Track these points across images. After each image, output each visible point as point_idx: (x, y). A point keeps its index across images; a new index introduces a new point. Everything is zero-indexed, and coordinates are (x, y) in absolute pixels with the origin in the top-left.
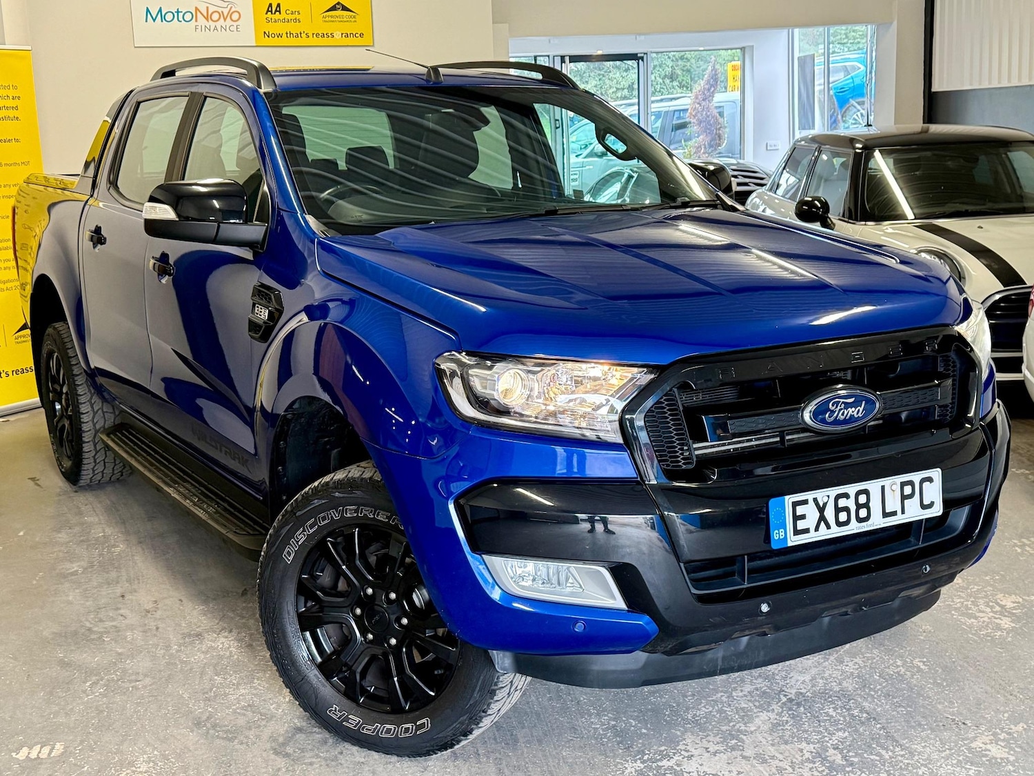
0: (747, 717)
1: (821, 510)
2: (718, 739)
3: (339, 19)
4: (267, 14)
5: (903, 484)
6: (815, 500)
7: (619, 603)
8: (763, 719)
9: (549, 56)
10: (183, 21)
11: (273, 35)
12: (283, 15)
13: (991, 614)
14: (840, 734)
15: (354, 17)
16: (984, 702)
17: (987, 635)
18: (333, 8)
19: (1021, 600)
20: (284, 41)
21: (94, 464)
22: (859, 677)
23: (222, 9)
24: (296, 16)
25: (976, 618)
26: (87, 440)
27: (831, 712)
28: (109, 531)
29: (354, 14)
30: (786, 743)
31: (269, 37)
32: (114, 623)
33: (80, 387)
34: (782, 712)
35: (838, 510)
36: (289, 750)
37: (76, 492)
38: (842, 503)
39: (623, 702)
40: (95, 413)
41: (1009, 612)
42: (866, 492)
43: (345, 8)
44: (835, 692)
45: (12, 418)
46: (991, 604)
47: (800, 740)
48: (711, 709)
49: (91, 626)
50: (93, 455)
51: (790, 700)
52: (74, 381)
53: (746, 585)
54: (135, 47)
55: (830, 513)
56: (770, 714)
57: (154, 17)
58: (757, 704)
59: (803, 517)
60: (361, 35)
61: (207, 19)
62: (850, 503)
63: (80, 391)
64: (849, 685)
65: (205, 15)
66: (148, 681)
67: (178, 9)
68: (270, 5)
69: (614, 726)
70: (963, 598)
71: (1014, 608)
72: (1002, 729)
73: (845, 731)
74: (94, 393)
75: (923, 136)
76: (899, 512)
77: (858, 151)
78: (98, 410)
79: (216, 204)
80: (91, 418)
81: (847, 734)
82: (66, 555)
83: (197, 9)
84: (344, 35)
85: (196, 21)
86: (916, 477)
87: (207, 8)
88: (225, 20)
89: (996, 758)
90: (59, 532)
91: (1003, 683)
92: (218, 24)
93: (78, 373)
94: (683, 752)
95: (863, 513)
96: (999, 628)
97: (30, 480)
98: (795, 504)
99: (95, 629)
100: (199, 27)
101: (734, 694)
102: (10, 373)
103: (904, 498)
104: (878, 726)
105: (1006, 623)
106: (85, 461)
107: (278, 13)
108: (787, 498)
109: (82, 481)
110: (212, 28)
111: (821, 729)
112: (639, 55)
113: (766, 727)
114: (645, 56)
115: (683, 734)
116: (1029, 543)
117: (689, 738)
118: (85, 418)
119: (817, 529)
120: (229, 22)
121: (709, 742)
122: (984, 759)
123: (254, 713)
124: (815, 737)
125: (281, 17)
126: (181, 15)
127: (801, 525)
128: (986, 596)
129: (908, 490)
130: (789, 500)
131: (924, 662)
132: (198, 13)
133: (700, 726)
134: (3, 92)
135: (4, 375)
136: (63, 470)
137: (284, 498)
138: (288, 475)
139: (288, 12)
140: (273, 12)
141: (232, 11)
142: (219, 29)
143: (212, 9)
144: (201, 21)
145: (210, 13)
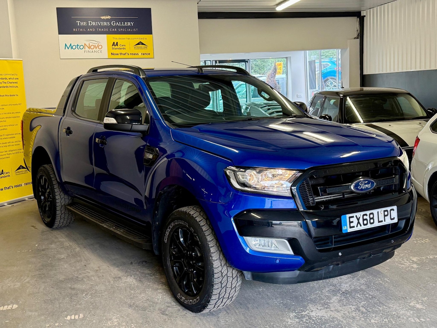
0: (329, 298)
1: (358, 219)
2: (320, 305)
3: (140, 48)
4: (112, 46)
5: (384, 211)
6: (356, 216)
7: (291, 252)
8: (335, 299)
9: (210, 61)
10: (80, 49)
11: (115, 54)
12: (119, 47)
13: (409, 263)
14: (363, 302)
15: (146, 47)
16: (412, 291)
17: (409, 270)
18: (138, 44)
19: (419, 258)
20: (119, 56)
21: (60, 219)
22: (366, 284)
23: (95, 44)
24: (124, 47)
25: (404, 265)
26: (58, 210)
27: (359, 296)
28: (71, 244)
29: (146, 46)
30: (345, 306)
31: (113, 55)
32: (86, 275)
33: (56, 189)
34: (341, 296)
35: (364, 220)
36: (167, 313)
37: (52, 230)
38: (365, 217)
39: (283, 295)
40: (61, 199)
41: (416, 263)
42: (372, 213)
43: (143, 44)
44: (359, 289)
45: (15, 205)
46: (409, 260)
47: (350, 305)
48: (316, 296)
49: (77, 276)
50: (60, 215)
51: (343, 293)
52: (54, 187)
53: (333, 246)
54: (61, 59)
55: (361, 221)
56: (337, 297)
57: (68, 47)
58: (332, 294)
59: (352, 222)
60: (149, 54)
61: (89, 48)
62: (368, 217)
63: (56, 190)
64: (363, 287)
65: (88, 46)
66: (106, 293)
67: (78, 44)
68: (114, 43)
69: (282, 302)
70: (398, 258)
71: (417, 261)
72: (419, 299)
73: (365, 301)
74: (61, 191)
75: (362, 92)
76: (384, 221)
77: (341, 97)
78: (63, 198)
79: (128, 117)
80: (60, 201)
81: (365, 302)
82: (57, 252)
83: (85, 44)
84: (142, 54)
85: (85, 49)
86: (388, 209)
87: (89, 44)
88: (96, 48)
89: (419, 308)
90: (52, 245)
91: (417, 285)
92: (93, 50)
93: (55, 184)
94: (309, 310)
95: (372, 221)
96: (413, 267)
97: (32, 227)
98: (350, 218)
99: (79, 277)
100: (86, 51)
101: (323, 291)
102: (13, 187)
103: (385, 216)
104: (376, 300)
105: (415, 266)
106: (57, 218)
107: (117, 46)
108: (347, 215)
109: (54, 226)
110: (91, 52)
111: (356, 301)
112: (246, 60)
113: (336, 301)
114: (248, 61)
115: (308, 304)
116: (419, 239)
117: (310, 305)
118: (58, 201)
119: (357, 226)
120: (98, 49)
121: (318, 306)
122: (415, 309)
123: (150, 302)
124: (355, 304)
126: (79, 46)
127: (352, 225)
128: (406, 258)
129: (386, 213)
130: (348, 216)
131: (388, 279)
132: (86, 46)
133: (313, 301)
134: (12, 77)
135: (11, 187)
136: (46, 222)
137: (157, 223)
138: (159, 214)
139: (121, 45)
140: (115, 45)
141: (99, 45)
142: (94, 52)
143: (91, 44)
144: (87, 49)
145: (90, 46)
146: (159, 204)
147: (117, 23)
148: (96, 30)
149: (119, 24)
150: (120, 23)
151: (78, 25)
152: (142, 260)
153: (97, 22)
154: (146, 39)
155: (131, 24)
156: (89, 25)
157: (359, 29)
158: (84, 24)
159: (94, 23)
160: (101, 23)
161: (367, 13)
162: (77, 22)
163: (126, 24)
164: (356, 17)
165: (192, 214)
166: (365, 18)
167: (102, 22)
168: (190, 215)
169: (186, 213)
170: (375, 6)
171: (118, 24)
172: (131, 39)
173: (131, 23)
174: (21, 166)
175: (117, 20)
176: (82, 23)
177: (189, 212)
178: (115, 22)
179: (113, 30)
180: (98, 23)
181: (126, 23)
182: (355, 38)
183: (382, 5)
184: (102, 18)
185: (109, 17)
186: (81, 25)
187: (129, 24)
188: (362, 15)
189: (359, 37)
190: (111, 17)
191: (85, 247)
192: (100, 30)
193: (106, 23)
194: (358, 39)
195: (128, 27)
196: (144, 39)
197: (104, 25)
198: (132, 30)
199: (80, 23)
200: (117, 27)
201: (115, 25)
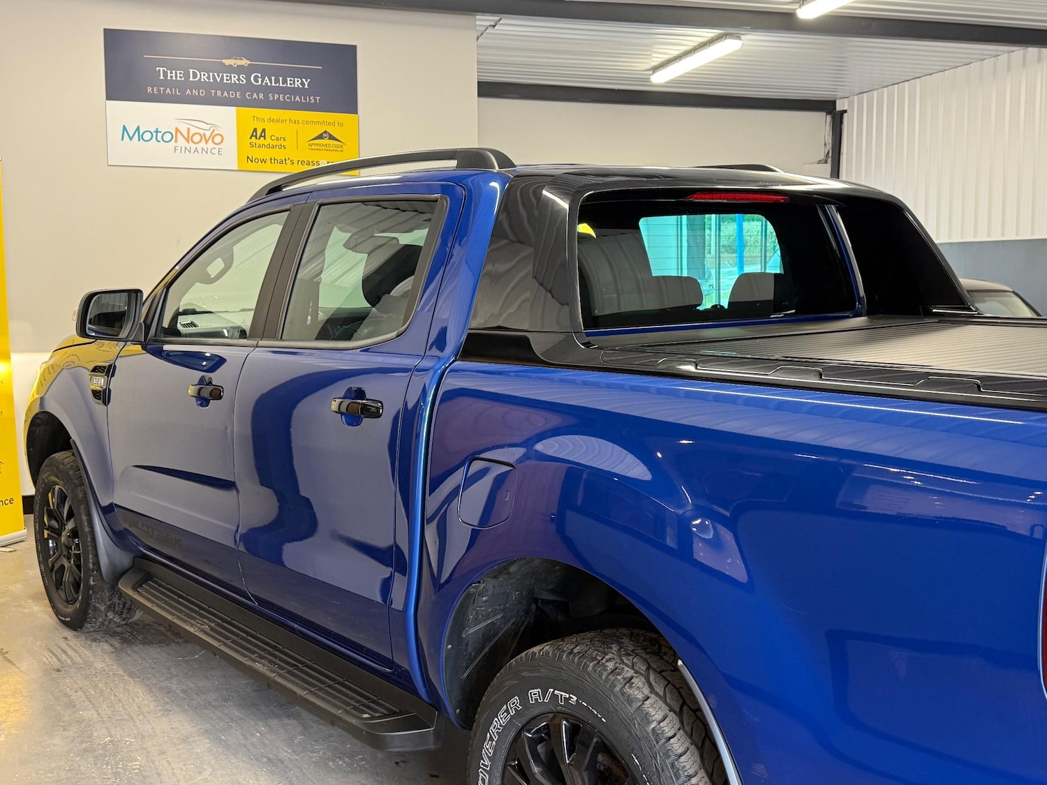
3: (325, 148)
4: (251, 138)
10: (162, 141)
11: (257, 161)
12: (268, 141)
15: (341, 146)
18: (320, 137)
20: (268, 166)
23: (205, 132)
24: (281, 142)
29: (341, 144)
31: (252, 161)
43: (331, 138)
54: (109, 165)
57: (131, 136)
61: (188, 141)
65: (186, 135)
67: (157, 129)
68: (255, 130)
83: (177, 130)
85: (176, 142)
87: (189, 129)
88: (207, 142)
92: (199, 146)
100: (179, 149)
107: (262, 138)
110: (192, 151)
120: (210, 144)
125: (266, 142)
126: (160, 135)
132: (179, 135)
139: (273, 138)
140: (258, 137)
141: (214, 134)
142: (200, 151)
143: (193, 130)
144: (182, 142)
145: (191, 135)
147: (266, 78)
148: (209, 93)
149: (271, 83)
150: (273, 78)
151: (162, 77)
153: (211, 74)
154: (341, 125)
155: (302, 84)
156: (191, 79)
157: (829, 140)
158: (176, 77)
159: (204, 75)
160: (223, 76)
161: (851, 104)
162: (159, 70)
163: (290, 84)
164: (824, 114)
166: (845, 115)
167: (225, 75)
170: (875, 87)
171: (268, 81)
172: (301, 122)
173: (304, 80)
175: (266, 72)
176: (171, 73)
178: (259, 75)
179: (255, 96)
180: (213, 75)
181: (288, 79)
182: (819, 162)
183: (896, 86)
184: (227, 62)
185: (245, 62)
186: (169, 78)
187: (298, 83)
188: (839, 108)
189: (830, 160)
190: (249, 62)
192: (219, 93)
193: (237, 77)
194: (826, 163)
195: (294, 91)
196: (336, 124)
197: (229, 82)
198: (305, 99)
199: (165, 74)
200: (266, 89)
201: (260, 83)
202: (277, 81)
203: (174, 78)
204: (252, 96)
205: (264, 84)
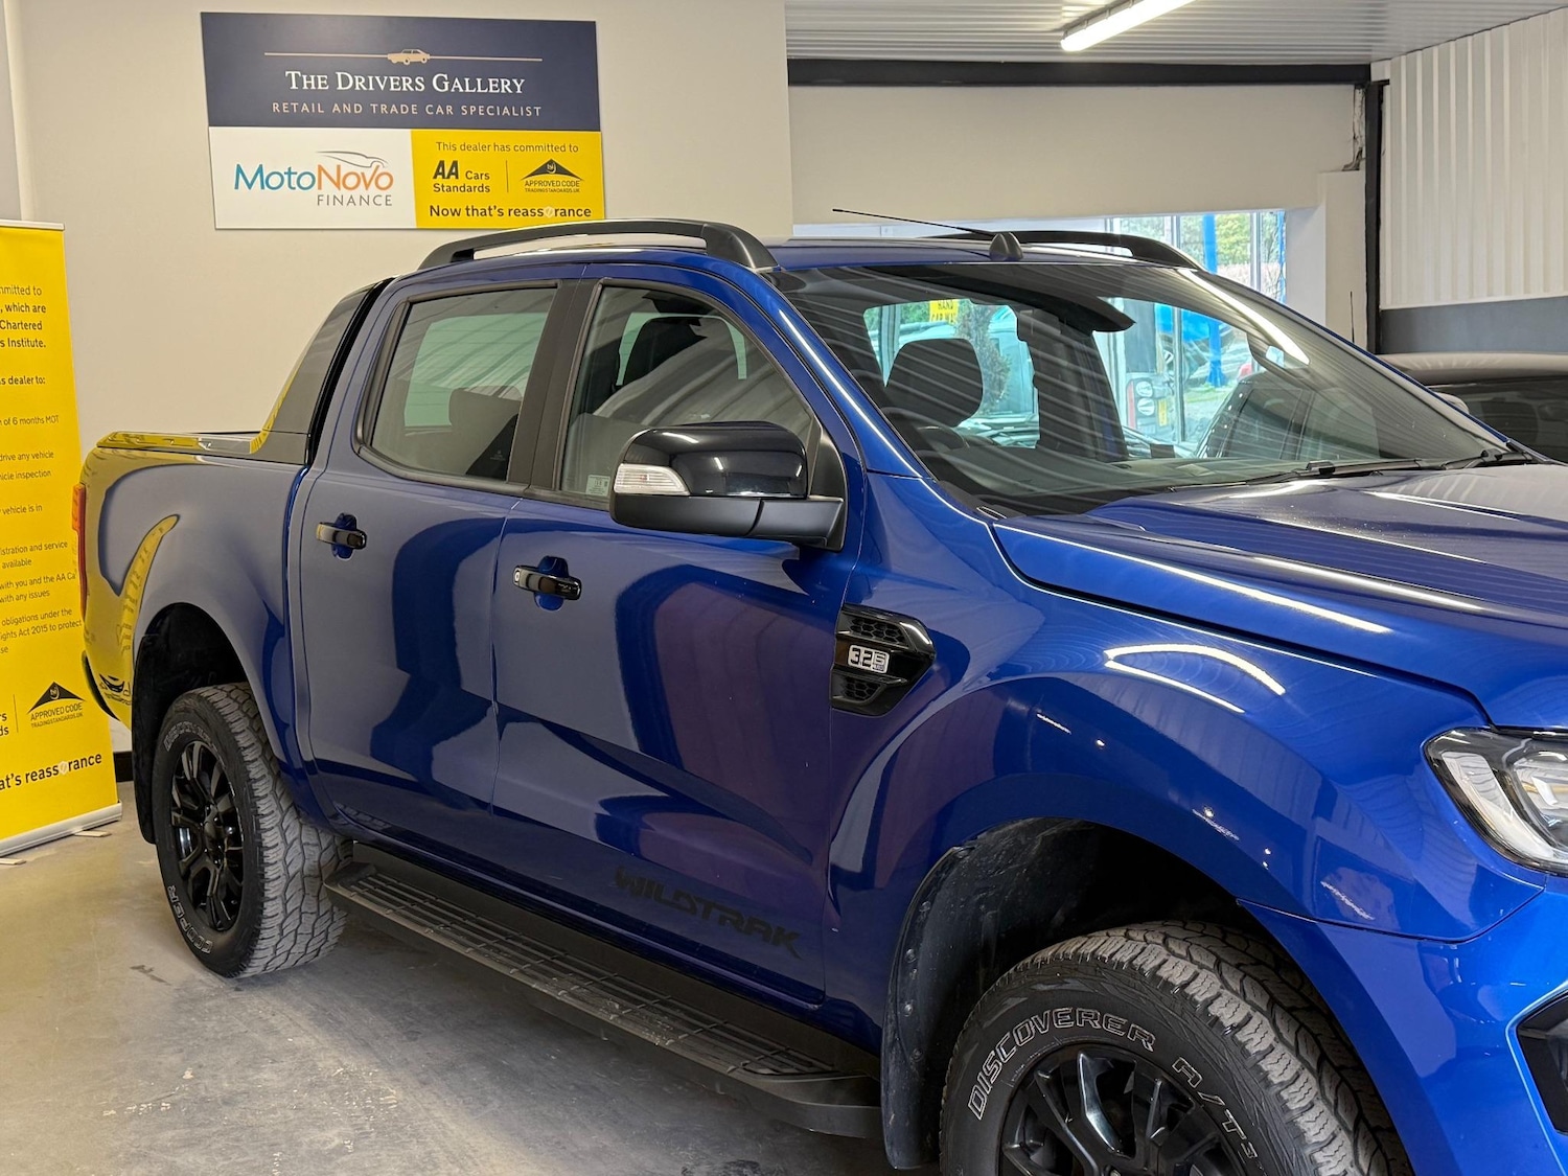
3: (551, 187)
4: (435, 177)
10: (297, 188)
11: (445, 212)
12: (462, 180)
15: (576, 184)
18: (543, 170)
20: (463, 221)
21: (278, 938)
23: (363, 170)
24: (483, 181)
26: (271, 896)
28: (352, 1064)
29: (575, 179)
31: (438, 215)
33: (262, 801)
37: (237, 989)
40: (288, 846)
43: (561, 171)
45: (29, 857)
50: (280, 921)
52: (252, 791)
57: (250, 181)
60: (586, 212)
61: (338, 185)
63: (262, 808)
65: (335, 179)
67: (290, 169)
68: (442, 164)
74: (288, 809)
78: (295, 840)
80: (281, 856)
82: (300, 1114)
83: (321, 169)
84: (559, 212)
85: (320, 188)
87: (339, 167)
88: (367, 186)
90: (259, 1070)
92: (356, 194)
93: (257, 777)
97: (136, 971)
100: (325, 198)
102: (23, 779)
106: (264, 934)
107: (453, 177)
109: (249, 970)
110: (345, 201)
118: (271, 856)
120: (373, 190)
125: (459, 183)
126: (294, 178)
132: (324, 176)
134: (20, 300)
135: (12, 782)
136: (205, 950)
137: (909, 1007)
138: (919, 964)
139: (469, 175)
140: (446, 175)
141: (378, 173)
142: (357, 201)
143: (346, 169)
144: (328, 188)
145: (342, 174)
146: (929, 912)
147: (457, 80)
148: (367, 109)
149: (464, 88)
150: (467, 80)
151: (294, 87)
152: (732, 1159)
153: (371, 78)
154: (575, 149)
155: (513, 87)
156: (340, 87)
157: (1361, 131)
158: (316, 85)
159: (360, 80)
160: (389, 80)
161: (1396, 69)
162: (290, 75)
163: (494, 88)
164: (1352, 87)
165: (1178, 982)
166: (1387, 89)
167: (392, 78)
168: (1168, 985)
169: (1134, 971)
170: (1437, 41)
171: (459, 86)
172: (512, 148)
173: (515, 81)
174: (54, 686)
175: (455, 71)
176: (309, 79)
177: (1160, 966)
179: (440, 110)
180: (374, 80)
181: (491, 80)
182: (1346, 168)
183: (1470, 38)
184: (395, 58)
185: (422, 57)
186: (305, 87)
187: (505, 87)
188: (1375, 77)
189: (1363, 164)
190: (428, 57)
191: (424, 1083)
192: (384, 108)
193: (410, 81)
194: (1358, 169)
195: (500, 99)
196: (568, 149)
197: (399, 89)
198: (518, 111)
199: (299, 81)
200: (456, 99)
201: (447, 89)
202: (473, 85)
203: (313, 87)
204: (433, 110)
205: (453, 90)
